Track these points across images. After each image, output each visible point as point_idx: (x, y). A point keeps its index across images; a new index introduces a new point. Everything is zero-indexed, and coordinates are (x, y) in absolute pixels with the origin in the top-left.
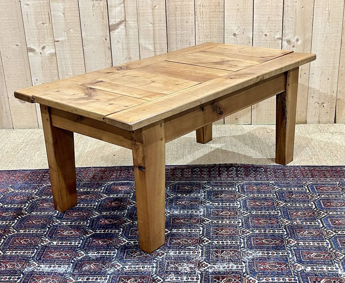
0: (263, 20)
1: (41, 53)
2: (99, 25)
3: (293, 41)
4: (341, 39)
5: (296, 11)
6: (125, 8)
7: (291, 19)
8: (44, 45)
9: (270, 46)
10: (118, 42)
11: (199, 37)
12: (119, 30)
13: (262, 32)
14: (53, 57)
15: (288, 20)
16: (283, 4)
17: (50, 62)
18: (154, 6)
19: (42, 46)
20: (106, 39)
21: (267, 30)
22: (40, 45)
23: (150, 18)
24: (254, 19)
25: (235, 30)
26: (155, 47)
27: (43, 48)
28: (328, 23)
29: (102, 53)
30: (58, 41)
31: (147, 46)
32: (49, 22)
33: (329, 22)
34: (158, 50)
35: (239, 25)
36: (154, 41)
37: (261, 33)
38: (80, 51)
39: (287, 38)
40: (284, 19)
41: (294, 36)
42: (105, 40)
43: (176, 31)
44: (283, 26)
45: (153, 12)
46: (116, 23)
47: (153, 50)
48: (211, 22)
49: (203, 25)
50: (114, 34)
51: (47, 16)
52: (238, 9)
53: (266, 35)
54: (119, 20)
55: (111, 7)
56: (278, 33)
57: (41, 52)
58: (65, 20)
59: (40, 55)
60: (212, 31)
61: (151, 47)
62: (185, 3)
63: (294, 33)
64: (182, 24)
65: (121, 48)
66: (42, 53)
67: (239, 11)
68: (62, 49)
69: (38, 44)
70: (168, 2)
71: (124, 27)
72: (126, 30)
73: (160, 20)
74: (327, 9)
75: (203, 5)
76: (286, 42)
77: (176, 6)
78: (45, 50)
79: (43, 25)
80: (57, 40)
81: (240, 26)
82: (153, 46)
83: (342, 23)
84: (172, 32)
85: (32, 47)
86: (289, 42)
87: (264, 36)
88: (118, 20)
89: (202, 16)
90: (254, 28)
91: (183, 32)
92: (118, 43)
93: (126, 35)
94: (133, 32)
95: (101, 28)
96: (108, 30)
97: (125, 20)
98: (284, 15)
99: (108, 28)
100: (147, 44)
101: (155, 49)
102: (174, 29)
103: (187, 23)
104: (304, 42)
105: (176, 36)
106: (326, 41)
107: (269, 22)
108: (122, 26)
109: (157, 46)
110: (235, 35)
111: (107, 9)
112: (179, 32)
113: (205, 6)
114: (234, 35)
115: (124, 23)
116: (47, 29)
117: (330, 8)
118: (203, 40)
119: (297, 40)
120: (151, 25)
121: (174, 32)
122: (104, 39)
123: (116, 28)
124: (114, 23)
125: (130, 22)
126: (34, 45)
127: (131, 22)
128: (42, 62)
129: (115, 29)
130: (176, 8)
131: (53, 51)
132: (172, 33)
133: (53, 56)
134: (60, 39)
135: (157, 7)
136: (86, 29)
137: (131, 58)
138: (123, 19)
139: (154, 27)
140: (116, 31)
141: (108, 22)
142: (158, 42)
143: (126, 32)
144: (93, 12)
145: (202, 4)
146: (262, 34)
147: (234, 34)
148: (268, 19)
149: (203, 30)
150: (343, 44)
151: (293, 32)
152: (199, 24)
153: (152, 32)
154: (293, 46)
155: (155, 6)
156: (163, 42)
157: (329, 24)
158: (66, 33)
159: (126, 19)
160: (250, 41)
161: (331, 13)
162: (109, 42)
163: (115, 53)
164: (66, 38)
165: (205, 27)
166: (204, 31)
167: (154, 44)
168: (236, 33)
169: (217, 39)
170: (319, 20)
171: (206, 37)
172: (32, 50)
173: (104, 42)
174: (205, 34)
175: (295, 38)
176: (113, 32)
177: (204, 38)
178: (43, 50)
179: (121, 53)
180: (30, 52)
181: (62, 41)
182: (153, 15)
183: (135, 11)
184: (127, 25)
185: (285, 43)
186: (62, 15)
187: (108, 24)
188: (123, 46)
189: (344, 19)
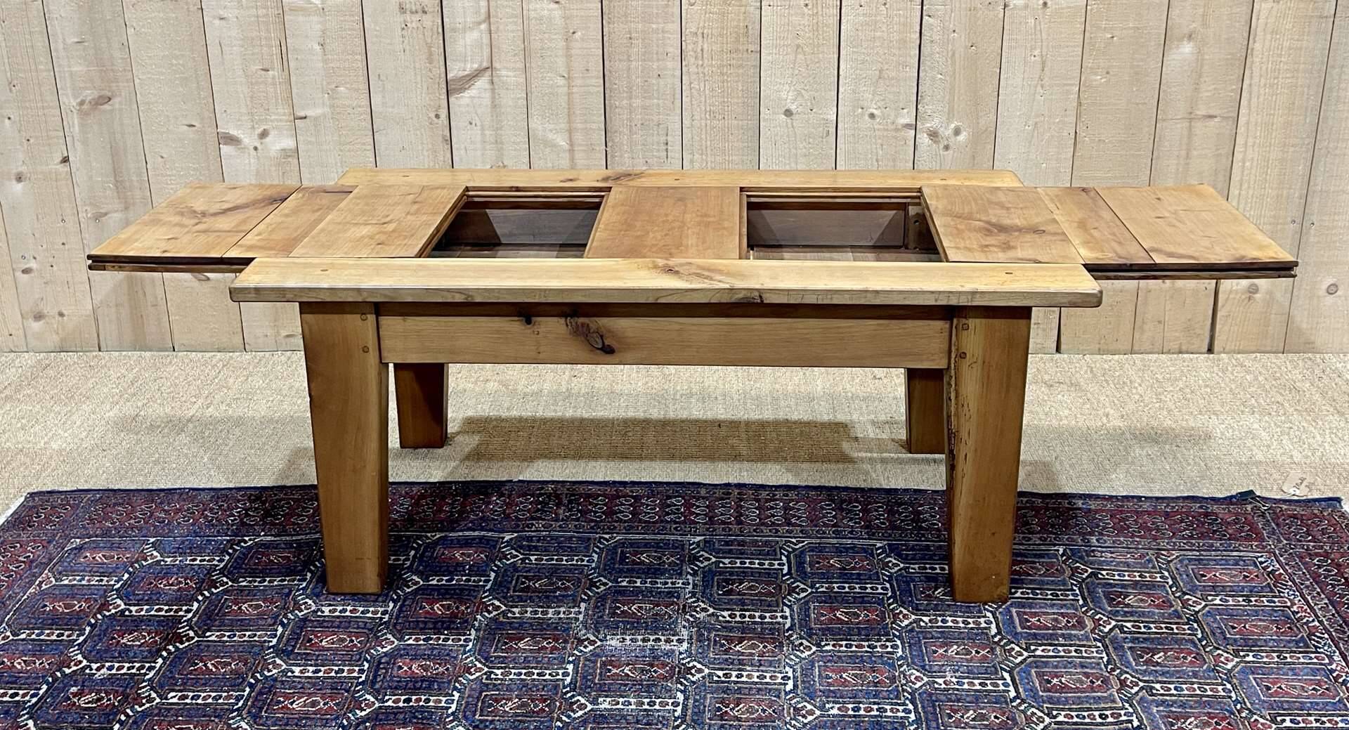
0: (864, 75)
1: (256, 149)
2: (419, 78)
3: (947, 134)
4: (1076, 132)
5: (953, 55)
6: (490, 33)
7: (940, 76)
8: (265, 127)
9: (882, 145)
10: (471, 124)
11: (693, 116)
12: (474, 91)
13: (862, 108)
14: (290, 159)
15: (933, 79)
16: (918, 35)
17: (281, 174)
18: (571, 31)
19: (260, 130)
20: (437, 116)
21: (876, 104)
22: (253, 127)
23: (561, 62)
24: (841, 73)
25: (789, 101)
26: (571, 140)
27: (264, 134)
28: (1039, 89)
29: (426, 153)
30: (305, 118)
31: (550, 136)
32: (280, 66)
33: (1042, 86)
34: (580, 148)
35: (798, 87)
36: (569, 122)
37: (860, 110)
38: (364, 144)
39: (929, 125)
40: (921, 74)
41: (949, 121)
42: (434, 119)
43: (631, 98)
44: (919, 95)
45: (568, 48)
46: (466, 73)
47: (567, 147)
48: (726, 78)
49: (702, 85)
50: (462, 101)
51: (276, 50)
52: (798, 46)
53: (872, 116)
54: (476, 66)
55: (454, 30)
56: (905, 111)
57: (258, 145)
58: (325, 61)
59: (253, 152)
60: (728, 102)
61: (562, 142)
62: (654, 26)
63: (949, 114)
64: (646, 81)
65: (479, 138)
66: (259, 147)
67: (800, 50)
68: (313, 139)
69: (249, 125)
70: (609, 23)
71: (488, 86)
72: (493, 90)
73: (587, 70)
74: (1037, 52)
75: (703, 34)
76: (925, 135)
77: (631, 34)
78: (268, 140)
79: (263, 72)
80: (302, 114)
81: (803, 91)
82: (566, 136)
83: (1077, 89)
84: (619, 102)
85: (233, 132)
86: (933, 135)
87: (867, 117)
88: (471, 67)
89: (700, 63)
90: (840, 97)
91: (648, 102)
92: (469, 127)
93: (494, 106)
94: (512, 99)
95: (425, 87)
96: (445, 91)
97: (491, 67)
98: (921, 65)
99: (444, 86)
100: (551, 131)
101: (572, 145)
102: (625, 95)
103: (660, 80)
104: (976, 139)
105: (631, 113)
106: (1036, 134)
107: (881, 81)
108: (482, 83)
109: (578, 137)
110: (788, 113)
111: (441, 38)
112: (637, 102)
113: (710, 36)
114: (786, 115)
115: (488, 73)
116: (274, 84)
117: (1045, 50)
118: (703, 124)
119: (957, 132)
120: (561, 82)
121: (625, 102)
122: (432, 115)
123: (467, 86)
124: (461, 74)
125: (504, 73)
126: (238, 127)
127: (509, 74)
128: (258, 172)
129: (462, 90)
130: (630, 38)
131: (289, 143)
132: (617, 103)
133: (289, 156)
134: (309, 113)
135: (578, 34)
136: (384, 88)
137: (505, 166)
138: (485, 64)
139: (569, 87)
140: (466, 94)
141: (444, 70)
142: (579, 126)
143: (493, 98)
144: (403, 42)
145: (700, 31)
146: (863, 114)
147: (786, 110)
148: (877, 72)
149: (703, 99)
150: (1078, 146)
151: (946, 110)
152: (691, 83)
153: (563, 101)
154: (947, 148)
155: (574, 33)
156: (594, 126)
157: (1042, 91)
158: (326, 95)
159: (496, 65)
160: (830, 130)
161: (1049, 64)
162: (446, 123)
163: (463, 152)
164: (327, 110)
165: (707, 92)
166: (705, 101)
167: (570, 132)
168: (793, 107)
169: (740, 122)
170: (1016, 80)
171: (710, 115)
172: (231, 140)
173: (431, 124)
174: (708, 109)
175: (953, 126)
176: (456, 98)
177: (706, 119)
178: (264, 141)
179: (479, 153)
180: (224, 144)
181: (316, 119)
182: (568, 56)
183: (520, 42)
184: (495, 79)
185: (924, 139)
186: (317, 47)
187: (444, 75)
188: (483, 135)
189: (1083, 79)
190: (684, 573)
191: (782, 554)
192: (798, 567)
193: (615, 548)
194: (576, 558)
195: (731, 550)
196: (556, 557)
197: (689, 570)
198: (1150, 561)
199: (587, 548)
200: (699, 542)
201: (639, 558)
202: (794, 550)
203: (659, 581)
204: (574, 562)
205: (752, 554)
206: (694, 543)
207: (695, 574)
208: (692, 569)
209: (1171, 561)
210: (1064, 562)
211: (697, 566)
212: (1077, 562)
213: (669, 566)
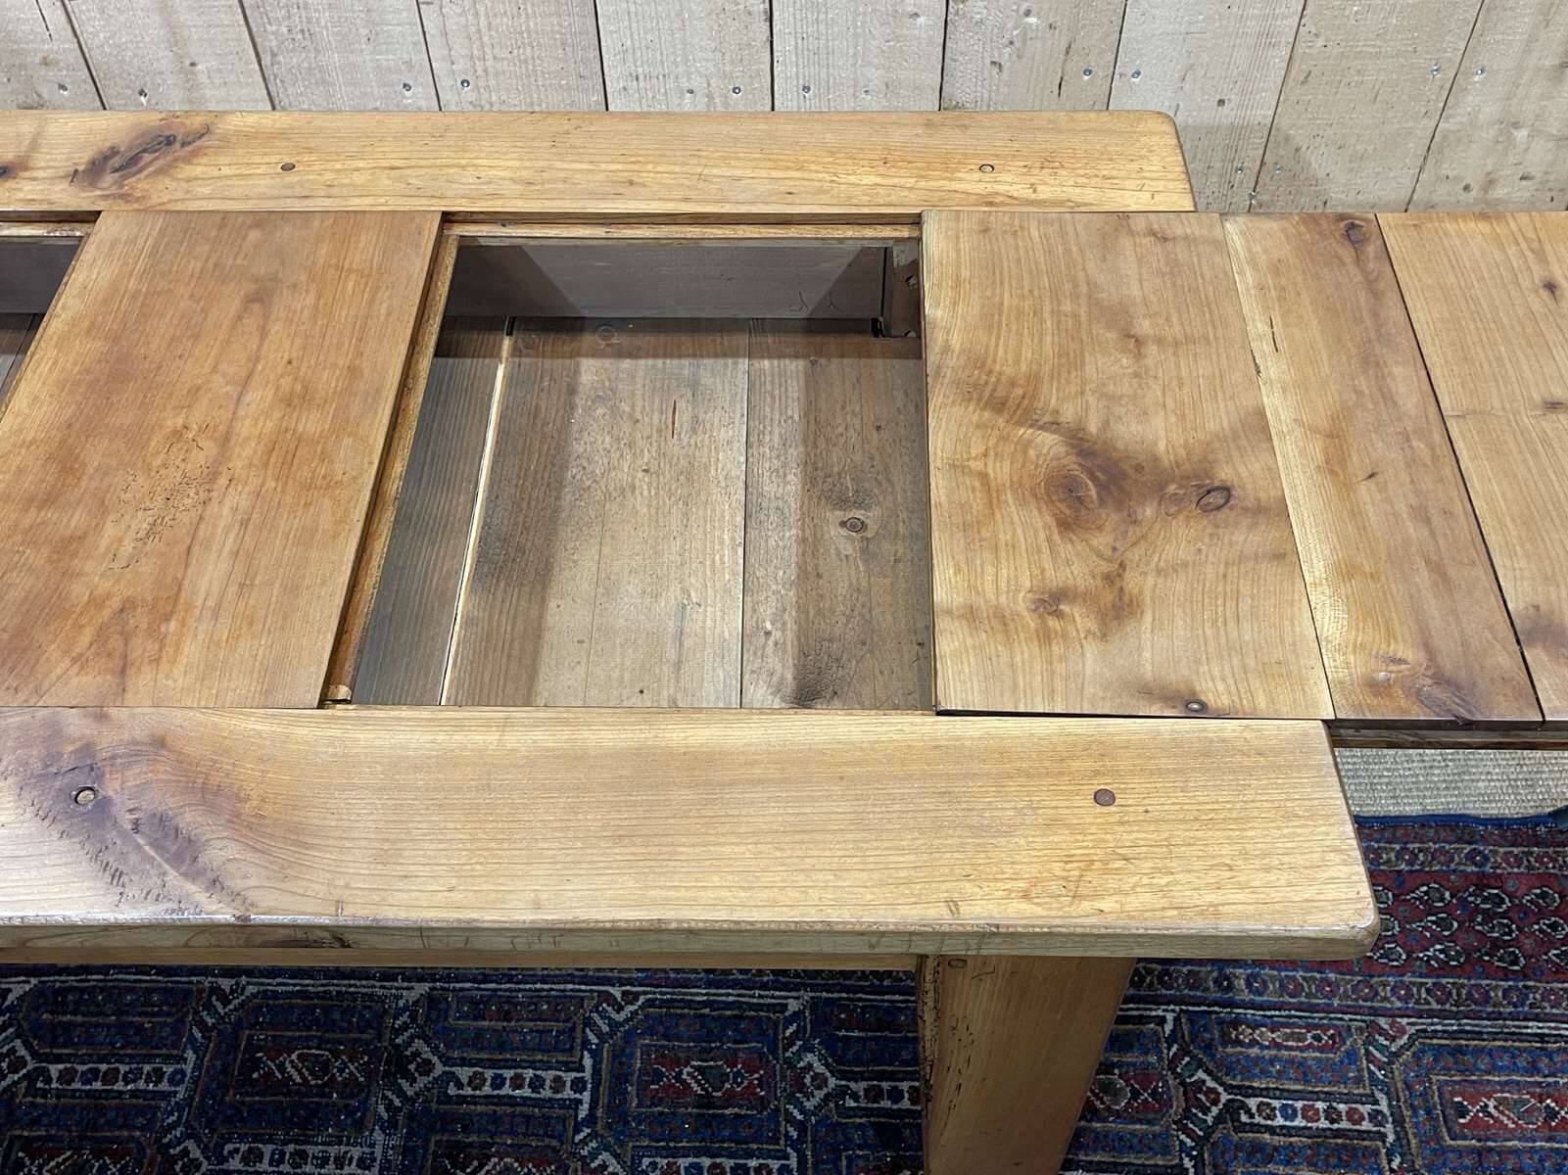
190: (370, 1119)
191: (586, 1043)
192: (612, 1095)
193: (238, 1026)
194: (147, 1068)
195: (480, 1032)
196: (103, 1067)
197: (381, 1109)
198: (1351, 1055)
199: (177, 1029)
200: (415, 1003)
201: (281, 1068)
202: (614, 1025)
203: (311, 1150)
204: (141, 1085)
205: (524, 1047)
206: (406, 1008)
207: (389, 1127)
208: (389, 1107)
209: (1397, 1055)
210: (1173, 1063)
211: (401, 1093)
212: (1200, 1065)
213: (341, 1095)
